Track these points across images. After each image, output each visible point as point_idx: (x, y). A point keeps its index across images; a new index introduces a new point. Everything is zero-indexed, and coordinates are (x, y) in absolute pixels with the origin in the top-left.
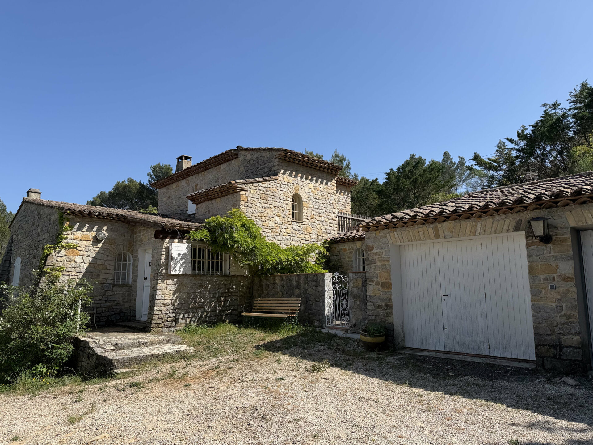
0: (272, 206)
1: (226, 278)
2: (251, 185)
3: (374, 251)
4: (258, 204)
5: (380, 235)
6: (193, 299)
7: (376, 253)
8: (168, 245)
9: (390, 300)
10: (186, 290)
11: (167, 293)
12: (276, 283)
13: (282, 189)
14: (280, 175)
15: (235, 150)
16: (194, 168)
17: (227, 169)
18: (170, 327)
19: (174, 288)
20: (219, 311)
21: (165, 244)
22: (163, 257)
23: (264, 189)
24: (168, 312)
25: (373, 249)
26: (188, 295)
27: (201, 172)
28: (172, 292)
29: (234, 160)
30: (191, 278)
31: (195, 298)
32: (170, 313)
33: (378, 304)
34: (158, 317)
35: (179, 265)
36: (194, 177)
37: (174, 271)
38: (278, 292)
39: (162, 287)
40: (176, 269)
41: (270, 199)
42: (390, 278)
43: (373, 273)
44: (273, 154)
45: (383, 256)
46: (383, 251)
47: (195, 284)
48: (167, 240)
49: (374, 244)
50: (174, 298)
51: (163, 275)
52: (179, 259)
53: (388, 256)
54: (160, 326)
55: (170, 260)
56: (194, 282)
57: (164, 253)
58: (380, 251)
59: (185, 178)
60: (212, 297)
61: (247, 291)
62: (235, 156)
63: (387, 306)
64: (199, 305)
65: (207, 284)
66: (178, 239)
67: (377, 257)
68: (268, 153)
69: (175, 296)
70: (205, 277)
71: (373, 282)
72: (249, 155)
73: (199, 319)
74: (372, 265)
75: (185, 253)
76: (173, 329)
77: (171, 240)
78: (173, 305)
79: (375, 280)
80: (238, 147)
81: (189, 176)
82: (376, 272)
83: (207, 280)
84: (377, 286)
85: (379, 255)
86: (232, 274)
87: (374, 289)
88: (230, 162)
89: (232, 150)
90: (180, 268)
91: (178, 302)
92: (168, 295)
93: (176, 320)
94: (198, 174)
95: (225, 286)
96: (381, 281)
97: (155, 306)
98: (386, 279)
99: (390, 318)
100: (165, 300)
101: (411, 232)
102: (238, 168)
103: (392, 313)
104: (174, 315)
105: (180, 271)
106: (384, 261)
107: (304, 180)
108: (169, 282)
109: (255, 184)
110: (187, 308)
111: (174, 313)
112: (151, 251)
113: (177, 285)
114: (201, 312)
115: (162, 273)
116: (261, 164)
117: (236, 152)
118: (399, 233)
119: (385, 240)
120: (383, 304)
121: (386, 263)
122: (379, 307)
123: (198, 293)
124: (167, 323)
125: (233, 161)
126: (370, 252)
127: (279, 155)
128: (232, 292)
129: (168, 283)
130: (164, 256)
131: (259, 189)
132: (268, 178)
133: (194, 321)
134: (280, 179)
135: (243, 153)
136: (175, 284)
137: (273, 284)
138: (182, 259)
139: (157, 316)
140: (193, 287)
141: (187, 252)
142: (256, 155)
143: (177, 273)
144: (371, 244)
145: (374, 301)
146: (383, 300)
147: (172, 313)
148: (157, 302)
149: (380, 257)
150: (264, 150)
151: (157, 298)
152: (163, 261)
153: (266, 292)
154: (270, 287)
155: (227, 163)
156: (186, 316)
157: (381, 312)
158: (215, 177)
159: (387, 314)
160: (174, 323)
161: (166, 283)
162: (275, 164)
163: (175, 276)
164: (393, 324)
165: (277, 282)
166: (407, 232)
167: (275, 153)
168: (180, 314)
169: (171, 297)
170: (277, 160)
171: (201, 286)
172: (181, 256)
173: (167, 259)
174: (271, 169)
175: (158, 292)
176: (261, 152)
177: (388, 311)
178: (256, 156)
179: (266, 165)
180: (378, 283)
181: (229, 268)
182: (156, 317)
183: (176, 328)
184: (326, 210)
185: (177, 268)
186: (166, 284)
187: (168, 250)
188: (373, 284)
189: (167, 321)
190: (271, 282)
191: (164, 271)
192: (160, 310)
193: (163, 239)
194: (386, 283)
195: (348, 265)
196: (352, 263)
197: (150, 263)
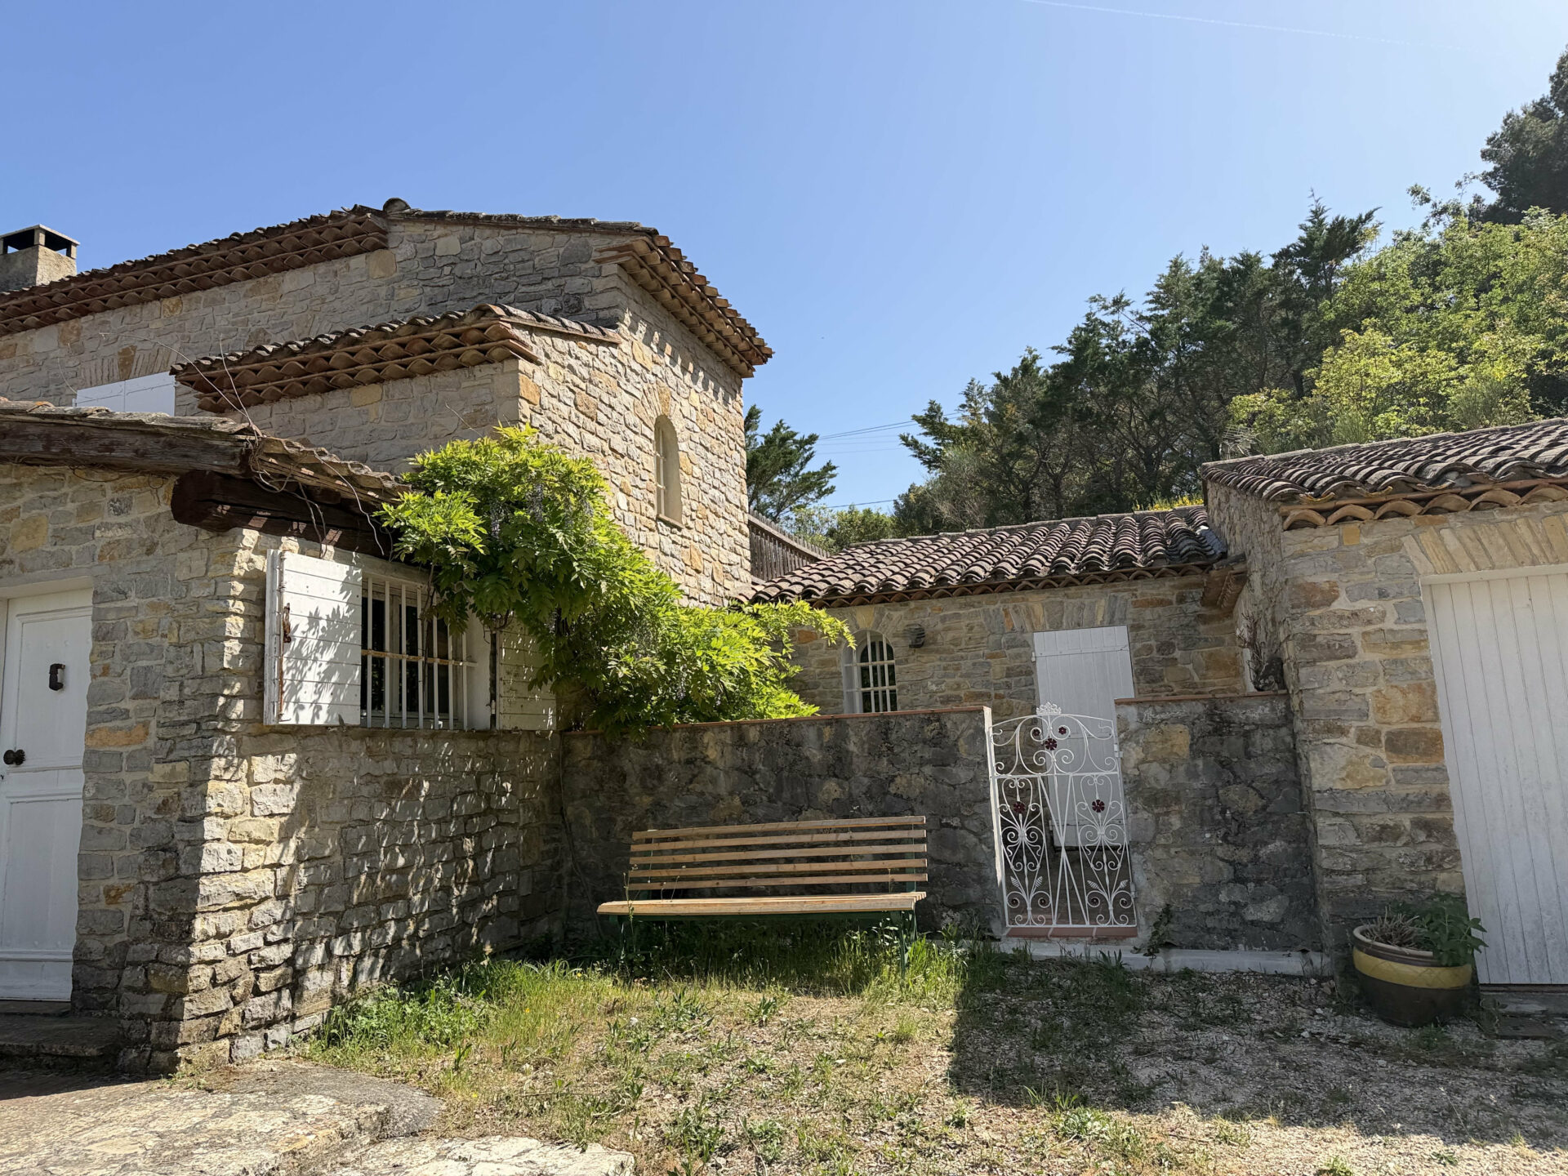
0: (606, 447)
1: (481, 744)
2: (548, 339)
3: (1336, 606)
4: (571, 429)
5: (1365, 541)
6: (363, 855)
7: (1355, 614)
8: (261, 563)
9: (1442, 801)
10: (338, 813)
11: (256, 835)
12: (705, 760)
13: (630, 388)
14: (623, 328)
15: (376, 213)
16: (129, 278)
17: (322, 290)
18: (269, 1025)
19: (285, 800)
20: (458, 906)
21: (242, 556)
22: (235, 625)
23: (584, 372)
24: (260, 943)
25: (1336, 597)
26: (342, 836)
27: (158, 298)
28: (275, 823)
29: (362, 257)
30: (355, 745)
31: (369, 853)
32: (268, 944)
33: (1378, 820)
34: (214, 978)
35: (313, 673)
36: (111, 317)
37: (292, 706)
38: (718, 798)
39: (234, 800)
40: (301, 694)
41: (602, 418)
42: (1436, 714)
43: (1343, 697)
44: (586, 245)
45: (1389, 624)
46: (1389, 605)
47: (371, 778)
48: (250, 536)
49: (1334, 577)
50: (289, 859)
51: (236, 727)
52: (312, 642)
53: (1416, 626)
54: (226, 1026)
55: (270, 642)
56: (369, 765)
57: (240, 606)
58: (1371, 606)
59: (57, 321)
60: (434, 842)
61: (546, 801)
62: (372, 239)
63: (1427, 826)
64: (389, 885)
65: (416, 775)
66: (299, 536)
67: (1355, 631)
68: (561, 238)
69: (293, 844)
70: (409, 741)
71: (1343, 732)
72: (449, 242)
73: (388, 958)
74: (1332, 664)
75: (336, 613)
76: (281, 1033)
77: (270, 539)
78: (283, 897)
79: (1354, 726)
80: (391, 203)
81: (84, 311)
82: (1357, 691)
83: (415, 757)
84: (1368, 750)
85: (1369, 622)
86: (504, 723)
87: (1350, 763)
88: (337, 265)
89: (369, 210)
90: (319, 693)
91: (303, 876)
92: (258, 842)
93: (294, 983)
94: (137, 309)
95: (478, 781)
96: (1385, 729)
97: (193, 916)
98: (1414, 719)
99: (1443, 876)
100: (245, 870)
101: (1523, 529)
102: (383, 292)
103: (1455, 855)
104: (287, 950)
105: (318, 707)
106: (1396, 646)
107: (677, 370)
108: (265, 767)
109: (558, 342)
110: (341, 908)
111: (286, 940)
112: (87, 600)
113: (297, 787)
114: (397, 921)
115: (228, 720)
116: (524, 280)
117: (379, 223)
118: (1466, 533)
119: (1392, 561)
120: (1406, 820)
121: (1408, 653)
122: (1386, 833)
123: (385, 822)
124: (257, 1007)
125: (357, 262)
126: (1318, 612)
127: (620, 249)
128: (501, 810)
129: (258, 777)
130: (241, 621)
131: (570, 367)
132: (595, 333)
133: (371, 971)
134: (625, 346)
135: (417, 229)
136: (289, 781)
137: (690, 762)
138: (325, 641)
139: (208, 971)
140: (365, 791)
141: (344, 608)
142: (490, 241)
143: (305, 718)
144: (1322, 580)
145: (1355, 809)
146: (1406, 804)
147: (278, 943)
148: (207, 886)
149: (1370, 628)
150: (543, 225)
151: (207, 864)
152: (233, 647)
153: (647, 800)
154: (671, 777)
155: (322, 268)
156: (338, 949)
157: (1395, 852)
158: (246, 322)
159: (1429, 860)
160: (286, 1002)
161: (250, 775)
162: (598, 284)
163: (298, 732)
164: (1462, 898)
165: (712, 754)
166: (1505, 527)
167: (596, 242)
168: (312, 942)
169: (273, 853)
170: (611, 268)
171: (394, 786)
172: (323, 623)
173: (254, 641)
174: (580, 302)
175: (211, 827)
176: (522, 237)
177: (1435, 847)
178: (489, 245)
179: (549, 285)
180: (1367, 738)
181: (493, 697)
182: (200, 976)
183: (300, 1025)
184: (730, 497)
185: (306, 694)
186: (251, 782)
187: (260, 592)
188: (1344, 740)
189: (257, 992)
190: (675, 756)
191: (240, 706)
192: (220, 936)
193: (226, 527)
194: (1414, 732)
195: (821, 689)
196: (839, 683)
197: (55, 669)
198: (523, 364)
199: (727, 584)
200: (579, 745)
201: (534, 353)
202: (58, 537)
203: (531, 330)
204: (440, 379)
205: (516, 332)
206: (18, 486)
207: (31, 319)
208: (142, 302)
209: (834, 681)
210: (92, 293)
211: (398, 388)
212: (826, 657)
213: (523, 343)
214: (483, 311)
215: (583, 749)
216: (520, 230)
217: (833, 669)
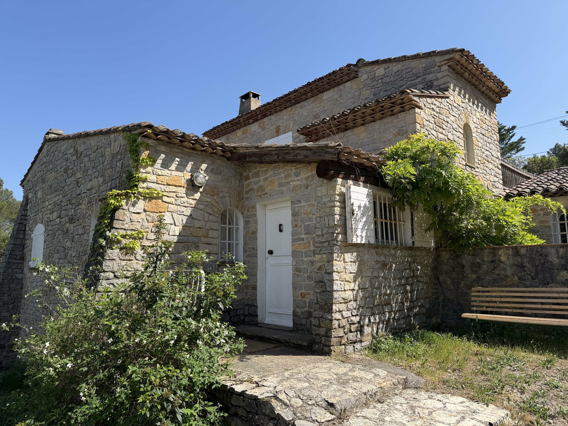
0: (446, 138)
1: (410, 252)
2: (425, 99)
4: (434, 133)
6: (377, 288)
8: (344, 190)
10: (369, 274)
11: (347, 279)
12: (500, 261)
13: (454, 114)
14: (451, 91)
15: (354, 65)
16: (277, 103)
17: (336, 96)
18: (355, 342)
19: (353, 268)
20: (407, 309)
21: (338, 187)
22: (337, 210)
23: (437, 110)
24: (350, 315)
26: (371, 281)
27: (285, 108)
28: (352, 275)
29: (349, 82)
30: (372, 251)
31: (379, 288)
32: (353, 316)
34: (339, 325)
35: (360, 226)
36: (272, 117)
37: (355, 237)
38: (507, 276)
39: (340, 268)
40: (357, 232)
41: (444, 127)
44: (434, 61)
47: (377, 262)
48: (340, 180)
50: (356, 288)
51: (339, 243)
52: (359, 215)
54: (343, 342)
55: (348, 216)
56: (377, 258)
57: (338, 204)
59: (258, 120)
60: (398, 286)
61: (432, 274)
62: (353, 75)
64: (385, 299)
65: (390, 262)
66: (352, 180)
68: (423, 60)
69: (357, 283)
70: (388, 249)
72: (380, 71)
73: (387, 325)
75: (365, 205)
76: (358, 346)
77: (345, 181)
78: (355, 300)
80: (359, 60)
81: (265, 116)
83: (390, 255)
86: (417, 244)
88: (341, 87)
89: (351, 65)
90: (362, 232)
91: (361, 294)
92: (348, 281)
93: (361, 329)
94: (280, 113)
95: (410, 265)
97: (332, 304)
100: (345, 290)
102: (357, 93)
104: (358, 318)
105: (362, 237)
107: (471, 104)
108: (348, 257)
109: (428, 99)
110: (372, 306)
111: (357, 315)
112: (289, 204)
113: (357, 264)
114: (389, 312)
115: (337, 241)
116: (409, 79)
117: (355, 69)
123: (383, 277)
124: (352, 336)
125: (348, 84)
127: (448, 60)
128: (418, 276)
129: (347, 260)
130: (339, 209)
131: (433, 109)
132: (441, 94)
133: (382, 329)
134: (451, 98)
135: (368, 68)
136: (355, 262)
137: (493, 262)
138: (363, 215)
139: (337, 322)
140: (376, 266)
141: (367, 203)
142: (395, 67)
143: (359, 242)
147: (355, 316)
148: (336, 295)
150: (417, 57)
151: (335, 287)
152: (337, 217)
153: (474, 276)
154: (485, 267)
155: (336, 89)
156: (372, 321)
158: (312, 112)
160: (359, 336)
161: (344, 259)
162: (440, 75)
163: (357, 245)
165: (503, 259)
167: (438, 59)
168: (365, 316)
169: (352, 286)
170: (446, 68)
171: (384, 265)
172: (362, 209)
173: (343, 215)
174: (432, 83)
175: (335, 276)
176: (407, 63)
178: (395, 69)
179: (420, 79)
181: (413, 235)
182: (335, 324)
183: (364, 344)
184: (493, 154)
185: (359, 232)
186: (345, 262)
187: (344, 199)
189: (351, 332)
190: (486, 259)
191: (340, 236)
192: (340, 311)
193: (333, 178)
195: (540, 233)
196: (550, 230)
197: (280, 225)
198: (417, 110)
199: (494, 190)
200: (444, 254)
201: (420, 105)
202: (280, 185)
203: (419, 96)
204: (385, 120)
205: (415, 98)
206: (267, 170)
207: (251, 121)
208: (281, 110)
209: (547, 230)
210: (267, 110)
211: (370, 126)
212: (543, 219)
213: (417, 102)
214: (403, 92)
215: (445, 255)
216: (407, 61)
217: (547, 224)
